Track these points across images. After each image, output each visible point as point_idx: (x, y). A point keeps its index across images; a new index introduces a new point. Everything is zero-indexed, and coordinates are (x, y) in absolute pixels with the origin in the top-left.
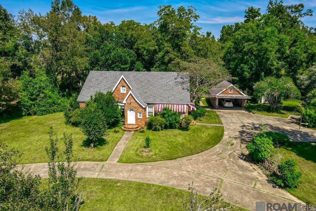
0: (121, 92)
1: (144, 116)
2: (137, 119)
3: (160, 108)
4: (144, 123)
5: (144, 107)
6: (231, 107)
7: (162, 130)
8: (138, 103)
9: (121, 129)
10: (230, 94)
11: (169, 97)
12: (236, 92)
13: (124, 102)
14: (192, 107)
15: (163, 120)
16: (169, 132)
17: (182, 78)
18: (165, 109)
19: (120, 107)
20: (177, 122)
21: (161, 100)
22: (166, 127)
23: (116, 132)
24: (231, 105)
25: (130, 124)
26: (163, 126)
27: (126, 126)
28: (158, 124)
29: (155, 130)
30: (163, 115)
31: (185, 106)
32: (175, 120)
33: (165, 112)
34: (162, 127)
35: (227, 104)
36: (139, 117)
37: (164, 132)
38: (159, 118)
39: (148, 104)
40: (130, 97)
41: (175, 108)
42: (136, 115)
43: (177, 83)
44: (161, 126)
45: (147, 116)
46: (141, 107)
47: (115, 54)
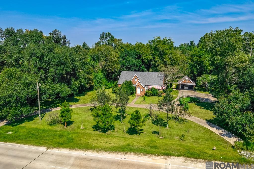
0: (135, 81)
1: (144, 90)
2: (141, 92)
3: (150, 87)
4: (144, 93)
5: (144, 87)
6: (187, 89)
7: (151, 96)
8: (141, 85)
9: (135, 95)
11: (154, 83)
12: (189, 82)
13: (136, 85)
14: (163, 87)
15: (151, 92)
16: (154, 97)
17: (160, 75)
18: (152, 88)
19: (134, 87)
20: (157, 93)
21: (151, 84)
22: (152, 95)
23: (133, 96)
25: (138, 94)
26: (151, 94)
27: (137, 94)
29: (148, 96)
30: (151, 90)
31: (161, 87)
32: (156, 92)
33: (152, 89)
34: (150, 95)
36: (142, 91)
37: (152, 97)
38: (150, 91)
39: (146, 86)
40: (139, 82)
41: (156, 88)
42: (141, 90)
43: (158, 77)
44: (150, 94)
45: (145, 91)
46: (143, 87)
47: (132, 63)
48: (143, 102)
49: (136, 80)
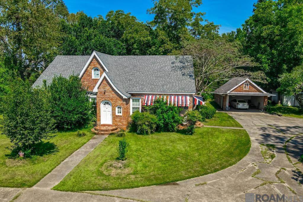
0: (93, 78)
1: (126, 112)
2: (114, 117)
3: (149, 100)
4: (125, 123)
5: (124, 97)
7: (152, 132)
8: (116, 93)
9: (90, 131)
10: (246, 91)
11: (163, 86)
12: (254, 89)
13: (95, 90)
14: (198, 100)
15: (154, 117)
16: (164, 136)
17: (181, 62)
18: (158, 101)
19: (90, 100)
20: (175, 122)
21: (152, 89)
22: (158, 129)
23: (80, 135)
24: (246, 106)
25: (104, 125)
26: (154, 126)
27: (98, 128)
28: (147, 123)
29: (142, 132)
30: (154, 110)
31: (188, 98)
32: (173, 118)
33: (157, 105)
34: (151, 128)
35: (240, 106)
36: (117, 114)
37: (156, 136)
38: (147, 114)
39: (133, 95)
40: (105, 82)
41: (173, 101)
42: (113, 110)
43: (174, 69)
44: (150, 125)
45: (131, 113)
46: (121, 97)
47: (96, 42)
48: (113, 172)
49: (94, 75)
